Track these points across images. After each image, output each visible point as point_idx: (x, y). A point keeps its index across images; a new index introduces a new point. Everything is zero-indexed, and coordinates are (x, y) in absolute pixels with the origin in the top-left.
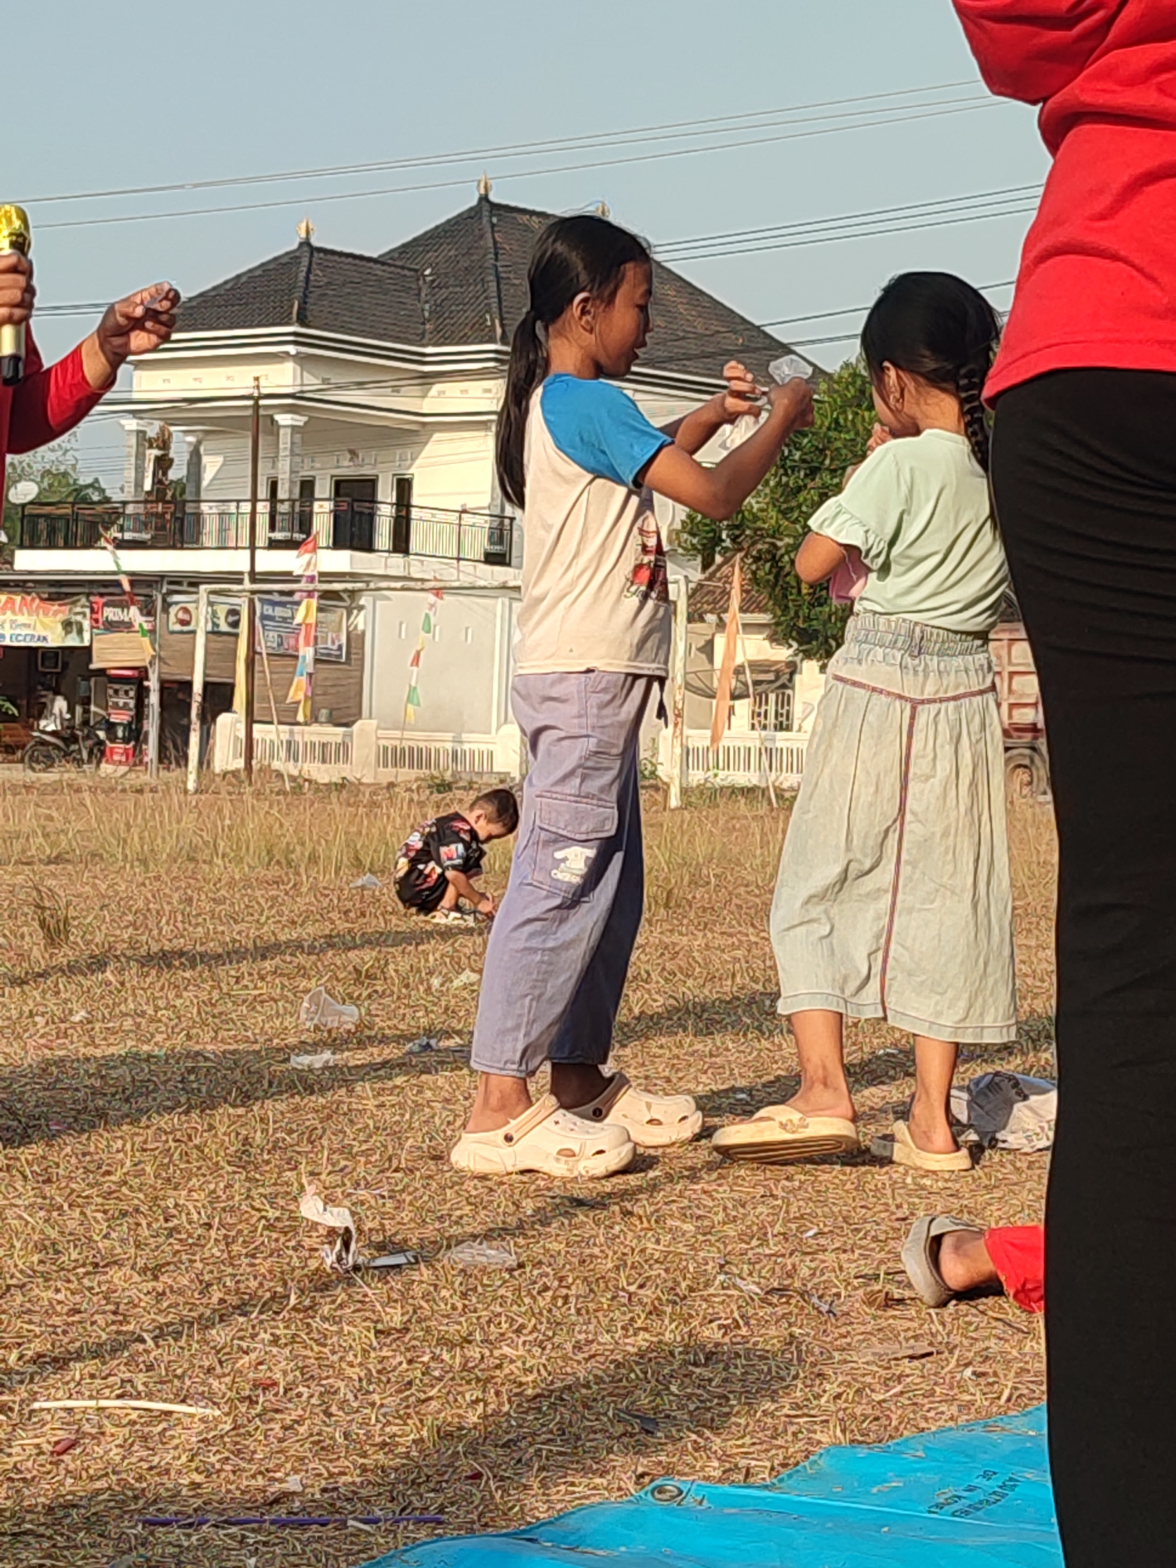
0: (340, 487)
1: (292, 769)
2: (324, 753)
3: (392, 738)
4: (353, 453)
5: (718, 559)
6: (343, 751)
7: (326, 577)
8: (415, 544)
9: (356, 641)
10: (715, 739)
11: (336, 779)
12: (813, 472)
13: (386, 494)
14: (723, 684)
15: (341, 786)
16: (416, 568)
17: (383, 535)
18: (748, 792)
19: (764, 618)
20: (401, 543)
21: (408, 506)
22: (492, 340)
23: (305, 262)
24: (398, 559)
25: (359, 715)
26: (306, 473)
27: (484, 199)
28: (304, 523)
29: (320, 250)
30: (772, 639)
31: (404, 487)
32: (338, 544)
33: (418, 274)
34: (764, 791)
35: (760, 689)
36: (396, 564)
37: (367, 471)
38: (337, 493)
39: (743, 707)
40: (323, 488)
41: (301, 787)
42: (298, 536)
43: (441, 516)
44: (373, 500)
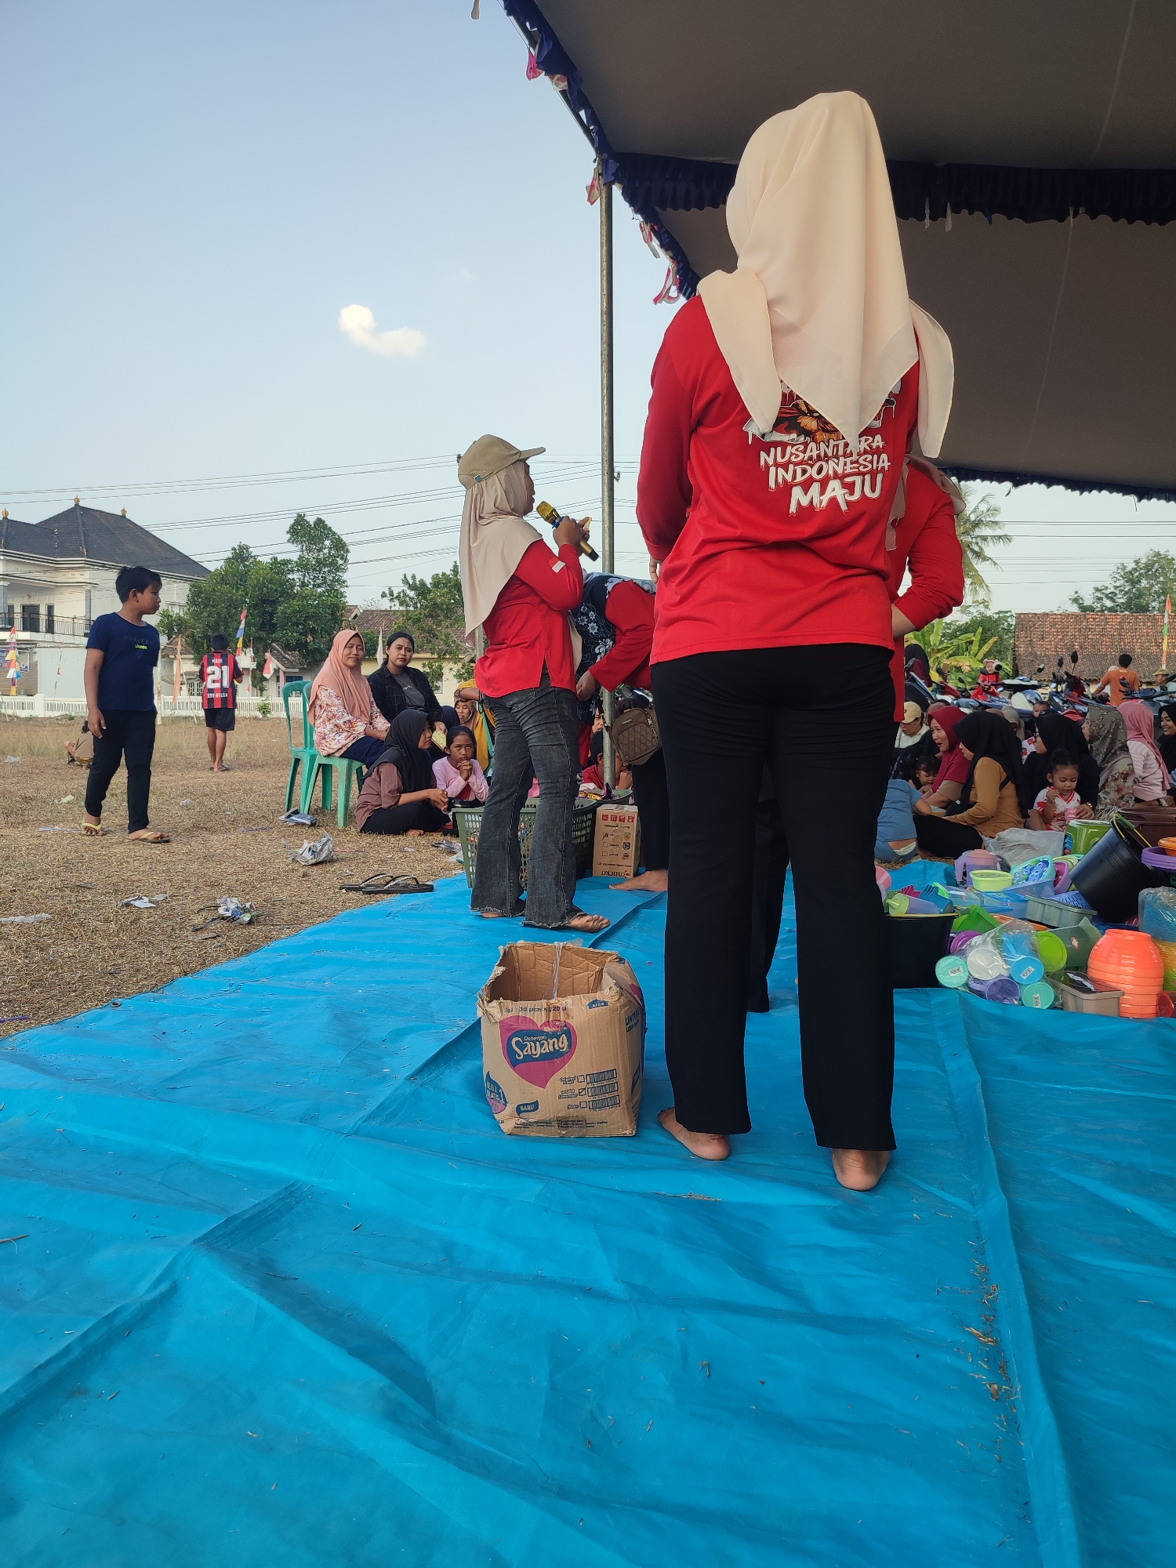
0: (24, 607)
1: (10, 712)
2: (23, 706)
3: (51, 700)
4: (29, 596)
5: (174, 636)
6: (31, 706)
7: (19, 642)
8: (56, 629)
9: (34, 666)
10: (174, 699)
11: (28, 716)
12: (206, 606)
13: (43, 610)
14: (177, 680)
15: (30, 719)
16: (57, 638)
17: (43, 625)
18: (186, 718)
19: (192, 656)
20: (50, 629)
21: (53, 616)
22: (82, 556)
23: (6, 524)
24: (49, 635)
25: (36, 692)
26: (10, 602)
27: (77, 505)
28: (11, 622)
29: (12, 521)
30: (194, 663)
31: (50, 608)
32: (25, 629)
33: (53, 533)
34: (192, 718)
35: (190, 682)
36: (49, 637)
37: (35, 603)
38: (24, 611)
39: (184, 687)
40: (18, 609)
41: (13, 720)
42: (9, 627)
43: (67, 620)
44: (38, 614)
